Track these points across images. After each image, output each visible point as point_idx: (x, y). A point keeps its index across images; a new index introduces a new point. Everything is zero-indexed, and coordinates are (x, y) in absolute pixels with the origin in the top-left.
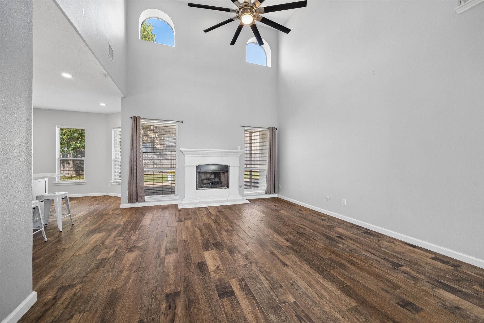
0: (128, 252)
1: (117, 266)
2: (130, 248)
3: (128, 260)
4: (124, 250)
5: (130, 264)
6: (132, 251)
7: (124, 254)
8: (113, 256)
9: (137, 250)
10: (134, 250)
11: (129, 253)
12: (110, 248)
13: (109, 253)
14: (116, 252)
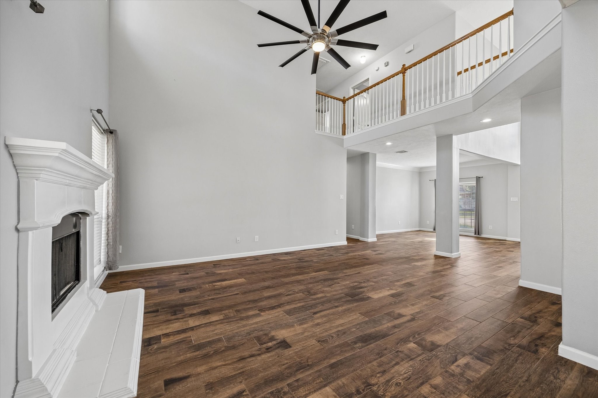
0: (439, 346)
1: (464, 337)
2: (432, 351)
3: (447, 335)
4: (442, 352)
5: (448, 330)
6: (433, 343)
7: (446, 348)
8: (464, 355)
9: (425, 341)
10: (428, 345)
11: (439, 343)
12: (462, 375)
13: (467, 366)
14: (456, 360)
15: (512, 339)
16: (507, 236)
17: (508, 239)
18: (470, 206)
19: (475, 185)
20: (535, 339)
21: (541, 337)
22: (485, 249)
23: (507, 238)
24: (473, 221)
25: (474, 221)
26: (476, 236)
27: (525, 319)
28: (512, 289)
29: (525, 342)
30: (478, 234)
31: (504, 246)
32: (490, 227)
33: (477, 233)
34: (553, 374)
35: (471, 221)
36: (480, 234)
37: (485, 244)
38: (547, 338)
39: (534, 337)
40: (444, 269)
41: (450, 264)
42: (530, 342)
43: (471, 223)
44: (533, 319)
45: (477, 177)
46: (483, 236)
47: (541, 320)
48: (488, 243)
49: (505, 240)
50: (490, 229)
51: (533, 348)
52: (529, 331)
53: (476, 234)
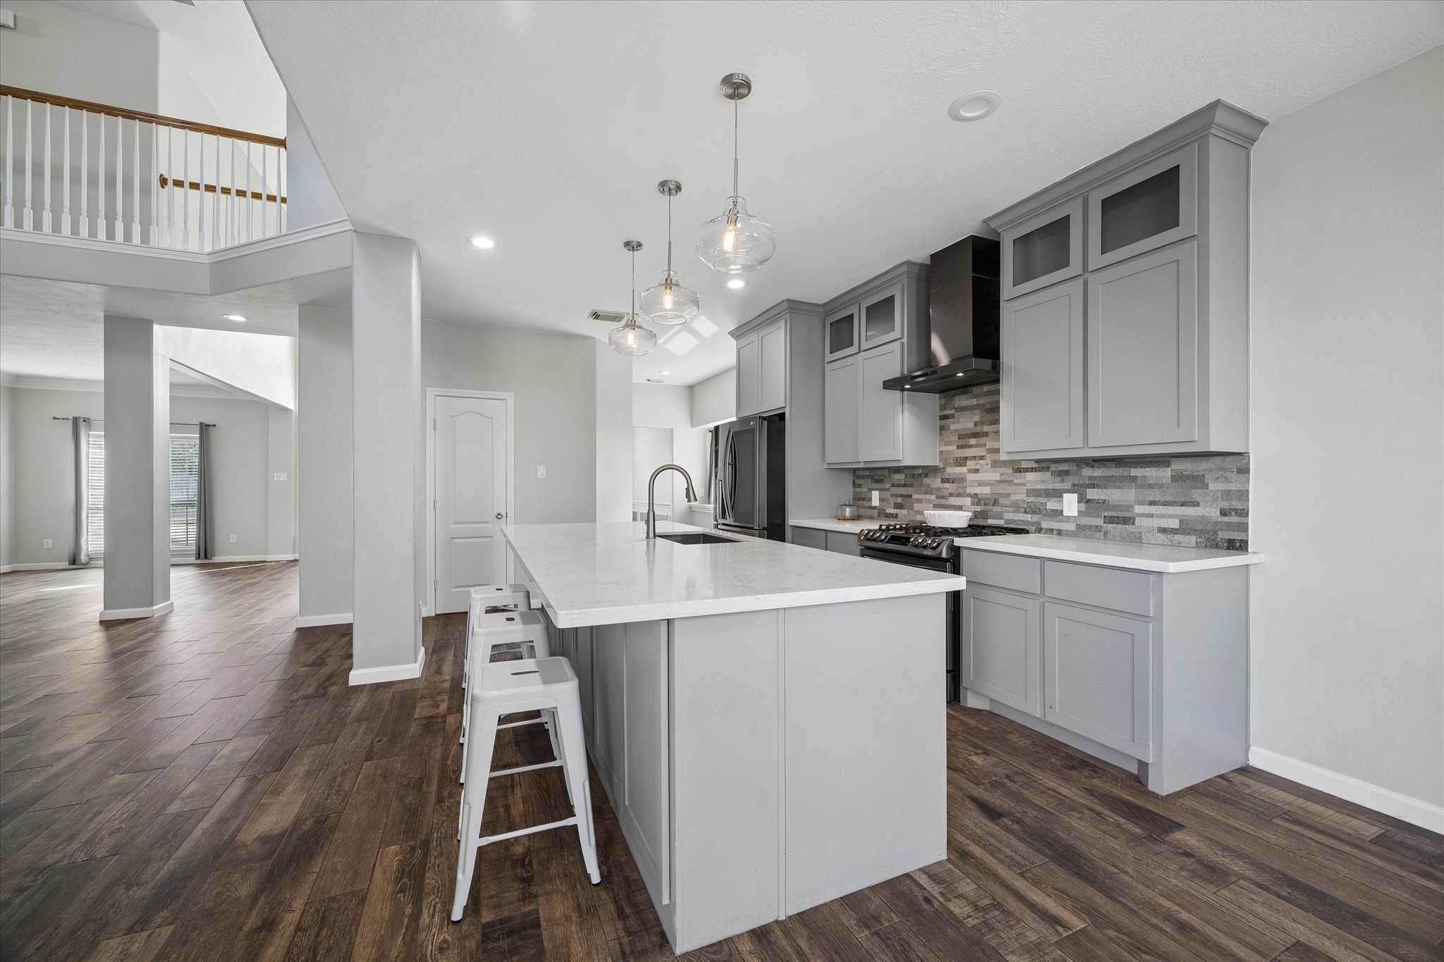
15: (294, 694)
16: (267, 554)
17: (269, 558)
18: (183, 492)
19: (198, 441)
20: (323, 682)
21: (331, 676)
22: (226, 584)
23: (268, 556)
24: (193, 529)
25: (195, 527)
26: (199, 562)
27: (310, 666)
28: (288, 635)
29: (311, 690)
30: (206, 558)
31: (264, 572)
32: (233, 538)
33: (202, 555)
34: (343, 706)
35: (187, 529)
36: (209, 555)
37: (224, 575)
38: (337, 675)
39: (322, 680)
40: (139, 642)
41: (151, 630)
42: (317, 688)
43: (187, 532)
44: (320, 663)
45: (201, 423)
46: (218, 559)
47: (330, 659)
48: (229, 573)
49: (265, 562)
50: (231, 541)
51: (321, 691)
52: (316, 676)
53: (199, 558)
